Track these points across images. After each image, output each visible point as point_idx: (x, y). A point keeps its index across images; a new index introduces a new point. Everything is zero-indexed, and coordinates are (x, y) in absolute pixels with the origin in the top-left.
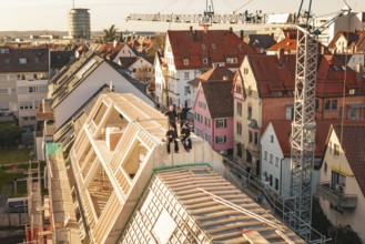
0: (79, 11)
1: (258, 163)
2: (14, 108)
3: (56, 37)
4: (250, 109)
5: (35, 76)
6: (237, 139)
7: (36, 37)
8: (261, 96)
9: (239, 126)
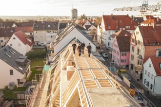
0: (74, 9)
1: (142, 74)
2: (45, 43)
3: (66, 18)
4: (138, 50)
5: (53, 32)
6: (131, 62)
7: (61, 18)
8: (145, 45)
9: (133, 57)
